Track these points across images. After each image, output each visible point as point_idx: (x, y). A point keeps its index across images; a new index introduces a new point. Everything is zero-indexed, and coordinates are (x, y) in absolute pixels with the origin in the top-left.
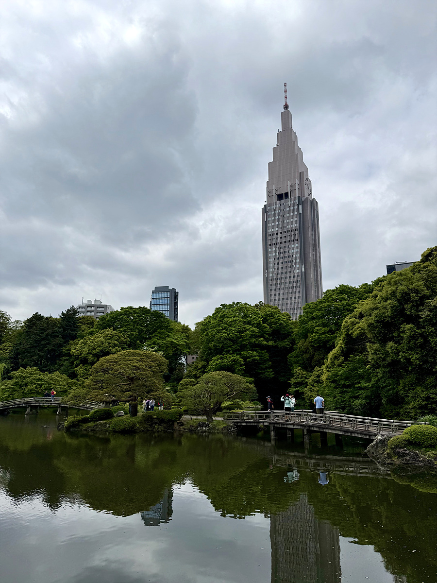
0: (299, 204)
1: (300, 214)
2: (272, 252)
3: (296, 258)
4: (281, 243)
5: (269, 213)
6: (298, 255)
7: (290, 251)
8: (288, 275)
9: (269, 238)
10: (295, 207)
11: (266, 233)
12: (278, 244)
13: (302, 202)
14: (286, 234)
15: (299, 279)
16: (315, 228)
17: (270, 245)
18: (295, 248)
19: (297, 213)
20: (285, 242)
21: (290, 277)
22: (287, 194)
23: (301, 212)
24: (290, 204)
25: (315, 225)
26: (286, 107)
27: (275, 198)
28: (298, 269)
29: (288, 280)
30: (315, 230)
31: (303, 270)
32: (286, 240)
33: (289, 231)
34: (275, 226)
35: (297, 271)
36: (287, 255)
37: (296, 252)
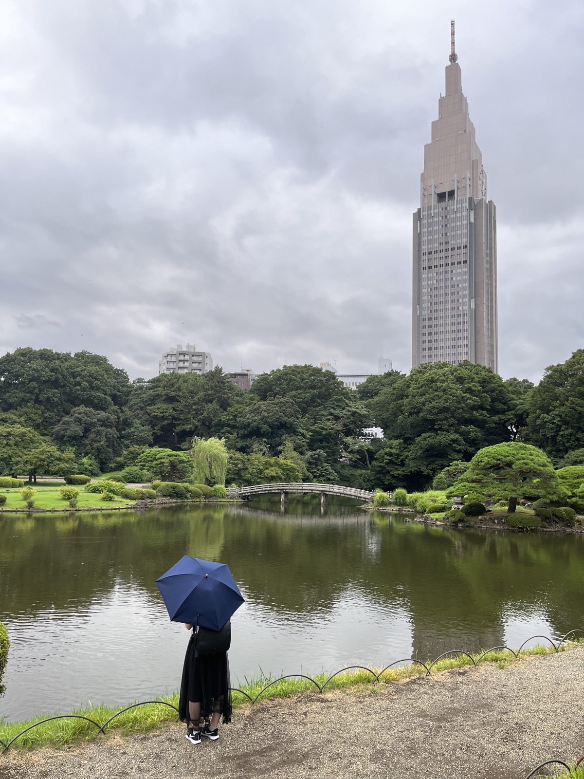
0: (470, 209)
1: (470, 224)
2: (428, 279)
3: (463, 289)
4: (441, 266)
5: (425, 222)
6: (466, 285)
7: (454, 279)
8: (450, 313)
9: (423, 258)
10: (464, 214)
11: (419, 251)
12: (436, 267)
13: (474, 205)
14: (450, 253)
15: (467, 319)
16: (491, 244)
17: (425, 268)
18: (462, 274)
19: (465, 222)
20: (447, 265)
21: (453, 316)
22: (451, 194)
23: (472, 220)
24: (457, 209)
25: (491, 239)
26: (453, 57)
27: (434, 199)
28: (465, 305)
29: (450, 320)
30: (491, 248)
31: (473, 307)
32: (450, 261)
33: (453, 249)
34: (433, 241)
35: (465, 308)
36: (450, 283)
37: (463, 281)
